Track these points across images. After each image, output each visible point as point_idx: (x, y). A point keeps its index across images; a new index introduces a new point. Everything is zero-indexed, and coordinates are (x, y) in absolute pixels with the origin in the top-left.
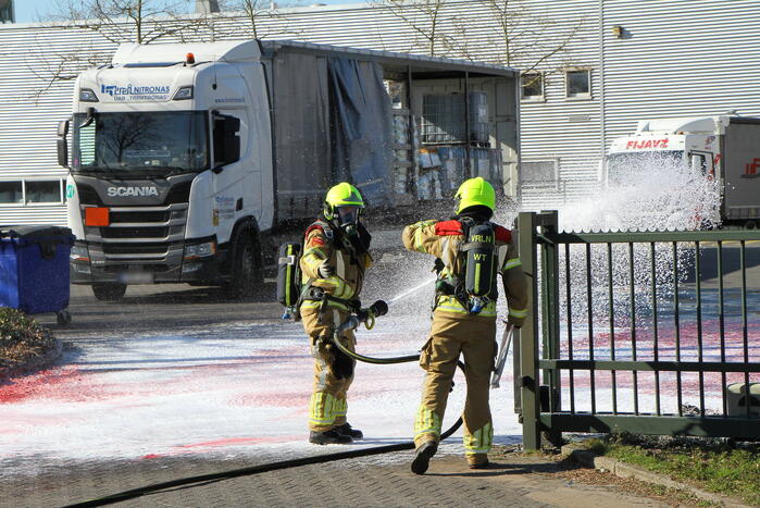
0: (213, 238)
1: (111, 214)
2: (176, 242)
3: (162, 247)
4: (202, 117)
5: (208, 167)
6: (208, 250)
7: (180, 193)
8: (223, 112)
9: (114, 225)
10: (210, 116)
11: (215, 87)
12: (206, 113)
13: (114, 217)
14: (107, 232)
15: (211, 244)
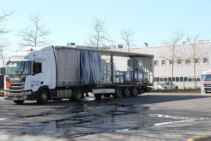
0: (31, 90)
1: (11, 84)
2: (23, 91)
3: (20, 92)
4: (30, 62)
5: (31, 74)
6: (30, 93)
7: (24, 80)
8: (35, 62)
9: (12, 87)
10: (32, 62)
11: (34, 56)
12: (31, 62)
13: (12, 85)
14: (10, 88)
15: (30, 92)
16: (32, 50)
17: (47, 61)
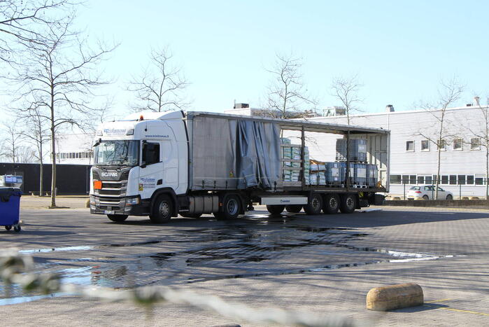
0: (139, 196)
1: (102, 184)
2: (123, 197)
3: (118, 199)
4: (137, 143)
5: (138, 165)
6: (136, 201)
7: (125, 176)
8: (148, 141)
9: (103, 189)
10: (141, 143)
11: (146, 130)
12: (139, 141)
13: (103, 185)
14: (101, 192)
15: (137, 199)
16: (142, 119)
17: (170, 140)
